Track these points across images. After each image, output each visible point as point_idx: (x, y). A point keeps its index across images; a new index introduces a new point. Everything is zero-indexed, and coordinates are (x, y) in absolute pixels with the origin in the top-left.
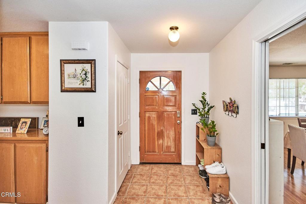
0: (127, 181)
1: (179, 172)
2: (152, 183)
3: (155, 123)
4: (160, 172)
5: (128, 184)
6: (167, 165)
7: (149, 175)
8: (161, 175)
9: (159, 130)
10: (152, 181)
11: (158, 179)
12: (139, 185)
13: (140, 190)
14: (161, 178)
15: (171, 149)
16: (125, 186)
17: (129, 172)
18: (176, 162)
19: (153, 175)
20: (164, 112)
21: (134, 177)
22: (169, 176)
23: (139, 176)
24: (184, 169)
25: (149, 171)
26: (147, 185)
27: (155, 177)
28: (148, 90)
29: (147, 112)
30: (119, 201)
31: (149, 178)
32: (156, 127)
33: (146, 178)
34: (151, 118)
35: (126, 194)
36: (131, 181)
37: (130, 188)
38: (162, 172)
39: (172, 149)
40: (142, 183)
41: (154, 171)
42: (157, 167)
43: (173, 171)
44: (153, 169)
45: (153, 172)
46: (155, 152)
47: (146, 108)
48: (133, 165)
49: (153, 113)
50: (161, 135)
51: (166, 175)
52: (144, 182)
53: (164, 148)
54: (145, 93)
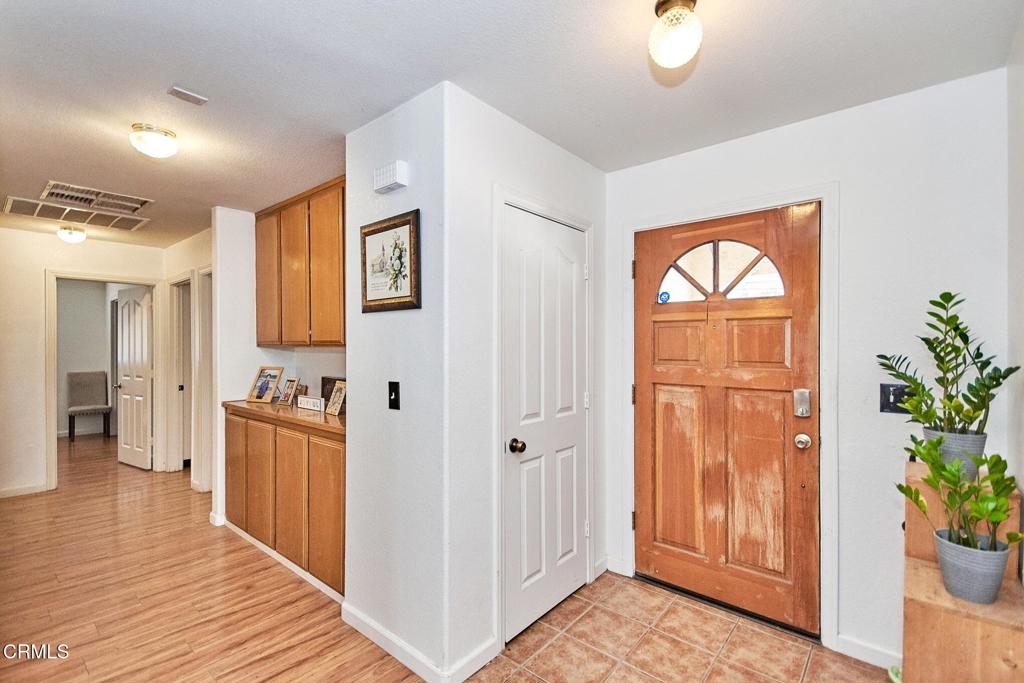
0: (560, 619)
1: (787, 671)
2: (637, 663)
3: (692, 430)
4: (696, 637)
5: (556, 629)
6: (741, 621)
7: (645, 631)
8: (691, 650)
9: (709, 461)
10: (643, 655)
11: (671, 660)
12: (587, 649)
13: (578, 668)
14: (683, 661)
15: (764, 552)
16: (542, 632)
17: (583, 591)
18: (791, 621)
19: (662, 637)
20: (730, 391)
21: (589, 615)
22: (725, 668)
23: (607, 619)
24: (824, 667)
25: (653, 615)
26: (614, 663)
27: (664, 648)
28: (665, 303)
29: (663, 387)
30: (498, 671)
31: (636, 640)
32: (696, 445)
33: (628, 635)
34: (678, 412)
35: (529, 661)
36: (571, 624)
37: (554, 647)
38: (703, 641)
39: (770, 555)
40: (604, 647)
41: (672, 622)
42: (696, 611)
43: (758, 656)
44: (674, 612)
45: (668, 623)
46: (694, 549)
47: (658, 369)
48: (611, 573)
49: (683, 390)
50: (717, 483)
51: (712, 660)
52: (611, 646)
53: (734, 545)
54: (654, 313)
